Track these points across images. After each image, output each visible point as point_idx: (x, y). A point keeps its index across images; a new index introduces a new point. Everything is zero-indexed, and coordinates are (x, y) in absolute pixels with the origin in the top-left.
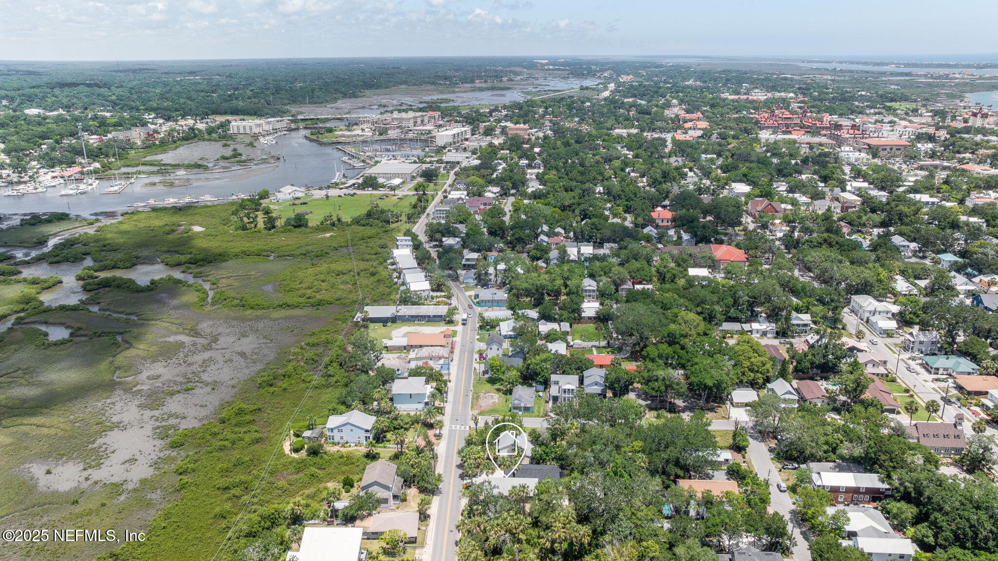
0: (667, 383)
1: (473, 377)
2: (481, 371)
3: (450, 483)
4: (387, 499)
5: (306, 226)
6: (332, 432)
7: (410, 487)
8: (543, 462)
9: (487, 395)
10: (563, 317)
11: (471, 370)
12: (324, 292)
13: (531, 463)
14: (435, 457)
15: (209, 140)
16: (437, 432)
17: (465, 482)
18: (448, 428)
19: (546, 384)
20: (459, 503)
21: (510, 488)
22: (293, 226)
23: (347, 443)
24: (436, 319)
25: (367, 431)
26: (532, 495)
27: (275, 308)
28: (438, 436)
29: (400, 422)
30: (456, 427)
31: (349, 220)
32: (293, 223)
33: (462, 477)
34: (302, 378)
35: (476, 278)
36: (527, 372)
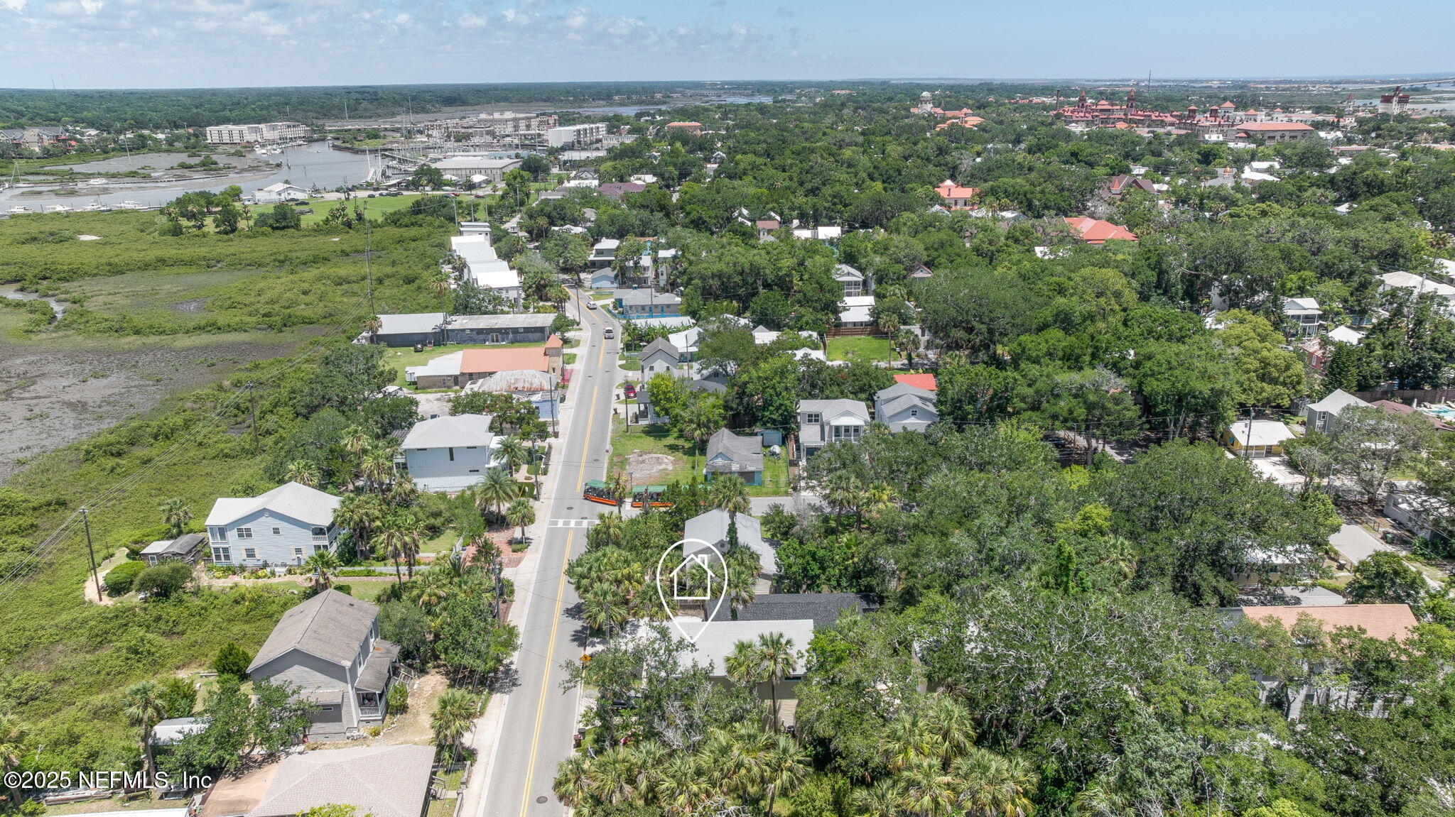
0: (1092, 398)
1: (610, 427)
2: (630, 414)
3: (543, 657)
4: (338, 707)
5: (297, 226)
6: (223, 536)
7: (423, 671)
8: (809, 587)
9: (645, 457)
10: (804, 320)
11: (606, 415)
12: (303, 306)
13: (776, 590)
14: (504, 591)
15: (168, 151)
16: (517, 533)
17: (589, 650)
18: (546, 526)
19: (787, 426)
20: (568, 708)
21: (731, 650)
22: (271, 226)
23: (265, 565)
24: (530, 335)
25: (319, 531)
26: (800, 670)
27: (188, 332)
28: (520, 545)
29: (417, 509)
30: (566, 523)
31: (380, 220)
32: (271, 221)
33: (580, 638)
34: (199, 438)
35: (616, 276)
36: (741, 403)
